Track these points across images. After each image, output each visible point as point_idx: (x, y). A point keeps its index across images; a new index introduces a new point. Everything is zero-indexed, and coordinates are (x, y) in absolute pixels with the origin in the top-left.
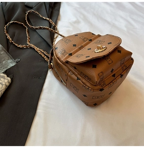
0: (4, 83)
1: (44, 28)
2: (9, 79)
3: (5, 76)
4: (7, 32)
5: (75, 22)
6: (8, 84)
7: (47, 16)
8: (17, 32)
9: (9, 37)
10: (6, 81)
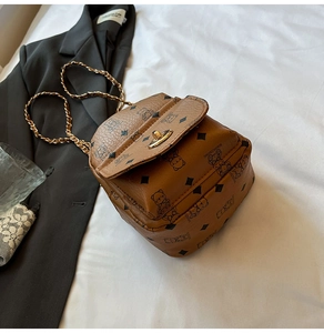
0: (20, 224)
1: (95, 95)
2: (30, 212)
3: (24, 208)
4: (31, 118)
5: (158, 66)
6: (28, 224)
7: (101, 65)
8: (47, 112)
9: (33, 127)
10: (25, 218)
